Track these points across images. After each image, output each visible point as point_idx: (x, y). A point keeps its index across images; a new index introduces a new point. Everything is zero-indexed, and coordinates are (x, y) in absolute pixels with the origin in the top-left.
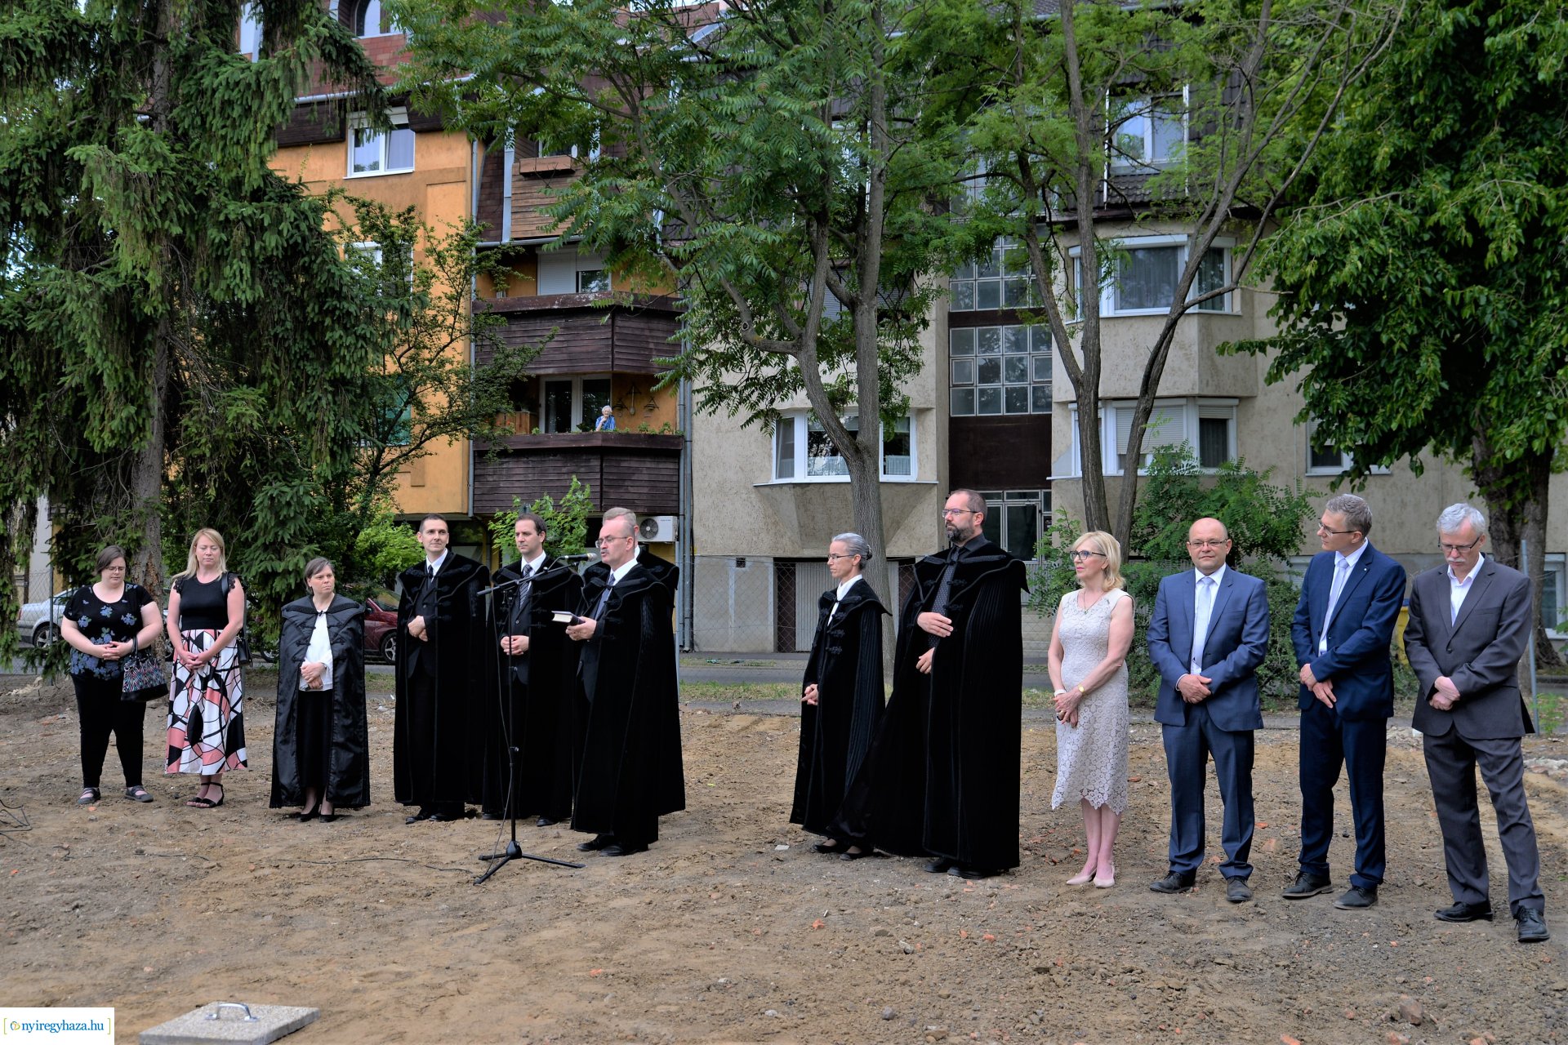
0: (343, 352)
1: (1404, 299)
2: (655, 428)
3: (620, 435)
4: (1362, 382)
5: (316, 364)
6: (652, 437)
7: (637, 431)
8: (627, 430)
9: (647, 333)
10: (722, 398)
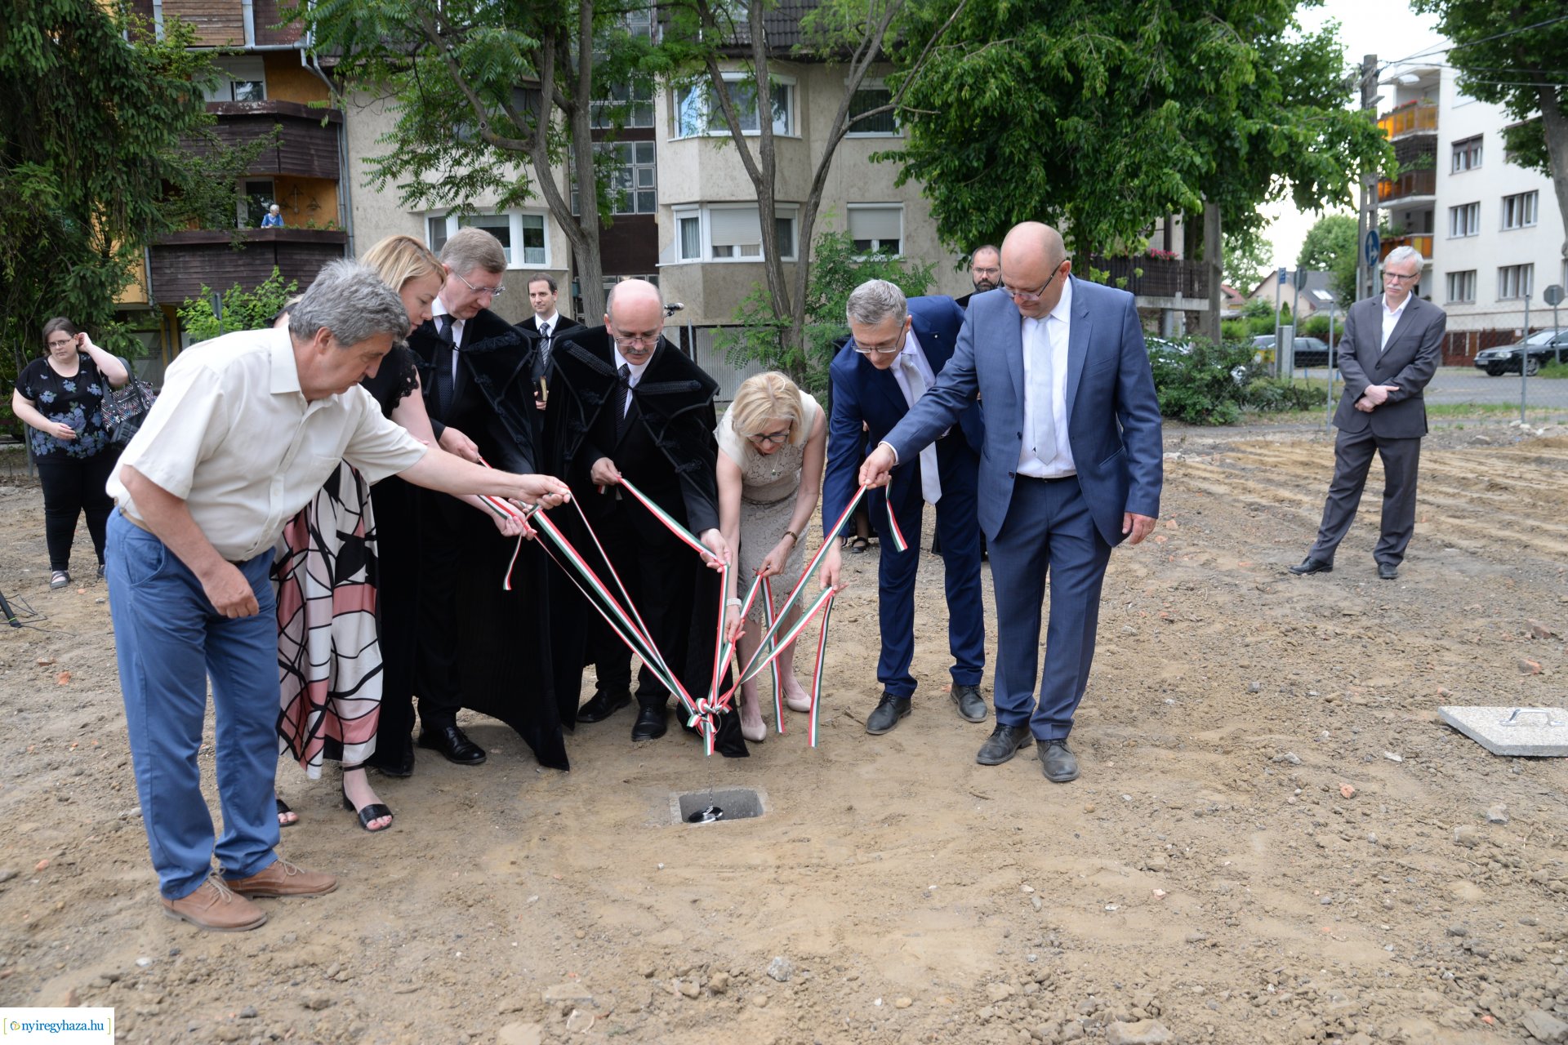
0: (136, 132)
1: (1021, 121)
2: (320, 225)
3: (291, 230)
4: (977, 185)
5: (105, 144)
6: (319, 233)
7: (305, 228)
8: (296, 226)
9: (308, 140)
10: (422, 194)
